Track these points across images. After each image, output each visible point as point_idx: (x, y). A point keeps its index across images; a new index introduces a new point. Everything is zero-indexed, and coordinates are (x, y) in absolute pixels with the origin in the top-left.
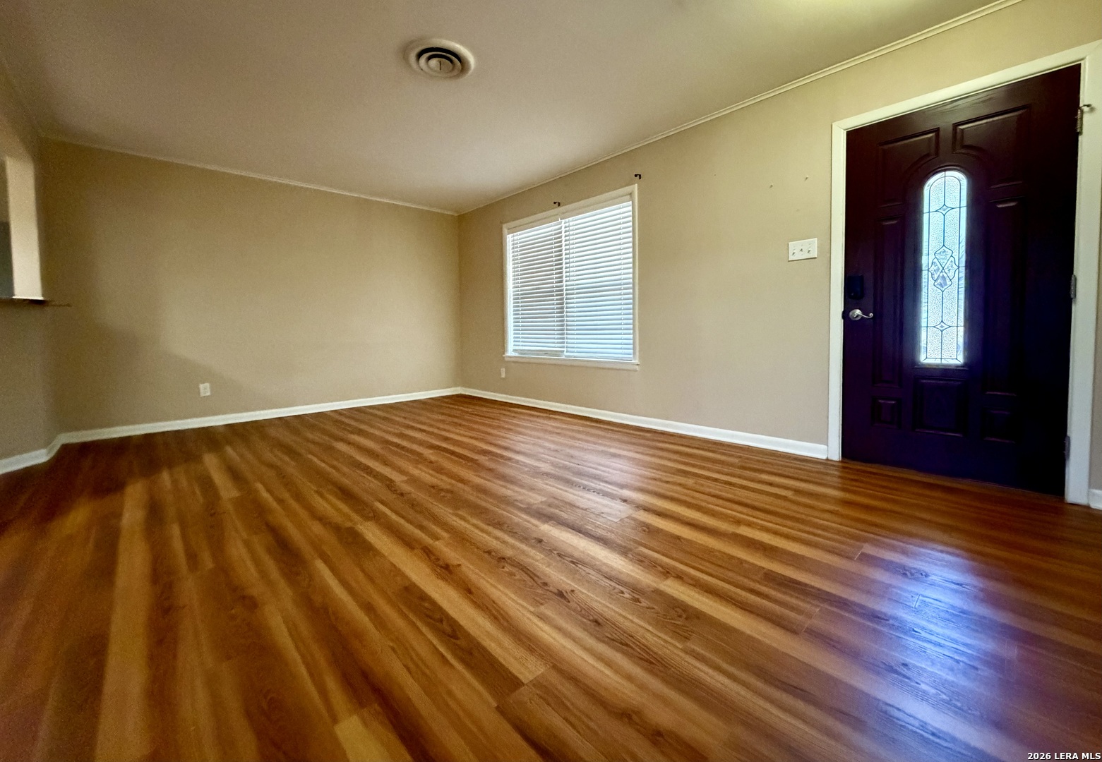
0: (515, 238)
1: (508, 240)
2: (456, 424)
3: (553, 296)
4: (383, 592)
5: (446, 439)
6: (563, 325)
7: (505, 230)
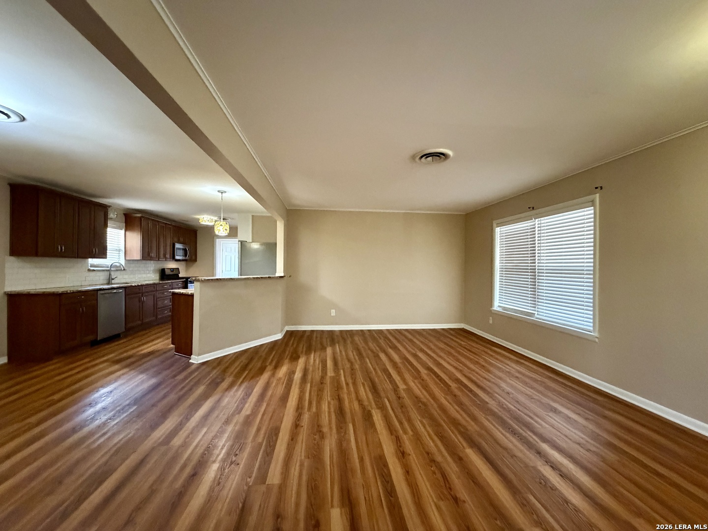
0: (502, 230)
1: (496, 231)
2: (450, 354)
3: (528, 272)
4: (370, 454)
5: (439, 365)
6: (535, 295)
7: (495, 225)
